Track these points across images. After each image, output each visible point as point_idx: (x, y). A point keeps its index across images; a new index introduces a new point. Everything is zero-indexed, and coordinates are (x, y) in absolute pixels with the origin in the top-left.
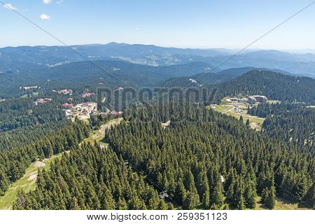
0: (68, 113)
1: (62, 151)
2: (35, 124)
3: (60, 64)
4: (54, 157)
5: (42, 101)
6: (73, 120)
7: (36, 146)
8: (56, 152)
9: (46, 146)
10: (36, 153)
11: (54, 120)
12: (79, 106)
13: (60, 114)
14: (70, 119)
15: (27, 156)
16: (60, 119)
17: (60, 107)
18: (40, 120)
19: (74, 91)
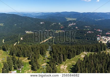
0: (98, 39)
1: (94, 52)
2: (86, 39)
3: (100, 20)
4: (90, 53)
5: (90, 32)
6: (99, 42)
7: (86, 47)
8: (91, 51)
9: (89, 48)
10: (85, 49)
11: (92, 40)
12: (103, 37)
13: (95, 38)
14: (98, 41)
15: (82, 49)
16: (94, 40)
17: (96, 36)
18: (87, 38)
19: (103, 31)
